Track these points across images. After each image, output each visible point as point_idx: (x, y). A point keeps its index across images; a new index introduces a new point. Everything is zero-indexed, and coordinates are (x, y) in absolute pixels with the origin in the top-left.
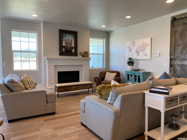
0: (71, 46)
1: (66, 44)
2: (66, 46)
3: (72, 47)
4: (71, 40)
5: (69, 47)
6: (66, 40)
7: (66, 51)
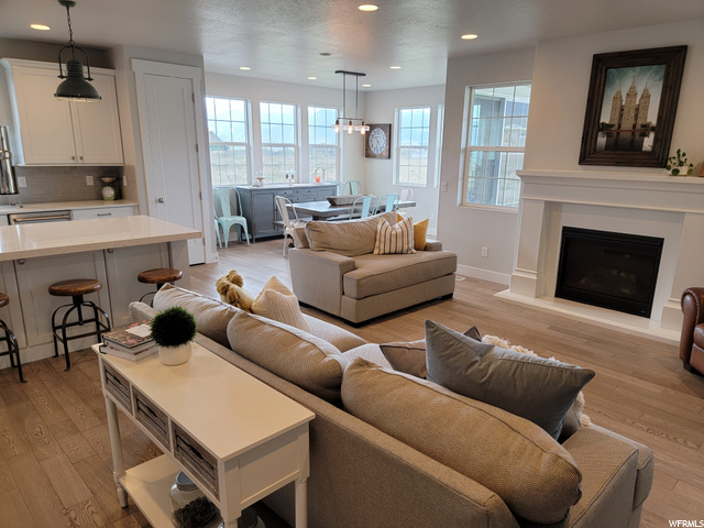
0: (640, 122)
1: (617, 116)
2: (616, 122)
3: (643, 126)
4: (646, 90)
5: (627, 124)
6: (618, 97)
7: (608, 147)
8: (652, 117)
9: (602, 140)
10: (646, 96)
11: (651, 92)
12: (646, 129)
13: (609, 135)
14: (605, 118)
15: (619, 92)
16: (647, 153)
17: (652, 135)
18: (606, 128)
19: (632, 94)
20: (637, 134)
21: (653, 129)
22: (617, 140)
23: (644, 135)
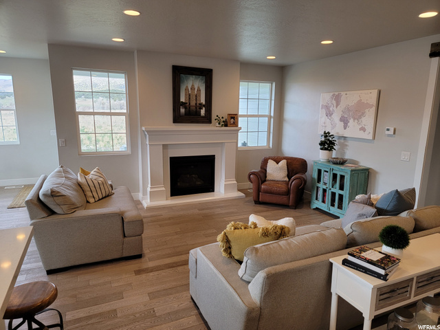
0: (198, 102)
1: (188, 98)
2: (187, 102)
3: (200, 104)
4: (198, 87)
5: (193, 103)
6: (187, 89)
7: (186, 114)
8: (203, 101)
9: (182, 110)
10: (199, 90)
11: (201, 88)
12: (201, 106)
13: (185, 108)
14: (183, 99)
15: (187, 87)
16: (203, 117)
17: (204, 108)
18: (183, 104)
19: (193, 88)
20: (198, 108)
21: (204, 106)
22: (189, 111)
23: (201, 108)
